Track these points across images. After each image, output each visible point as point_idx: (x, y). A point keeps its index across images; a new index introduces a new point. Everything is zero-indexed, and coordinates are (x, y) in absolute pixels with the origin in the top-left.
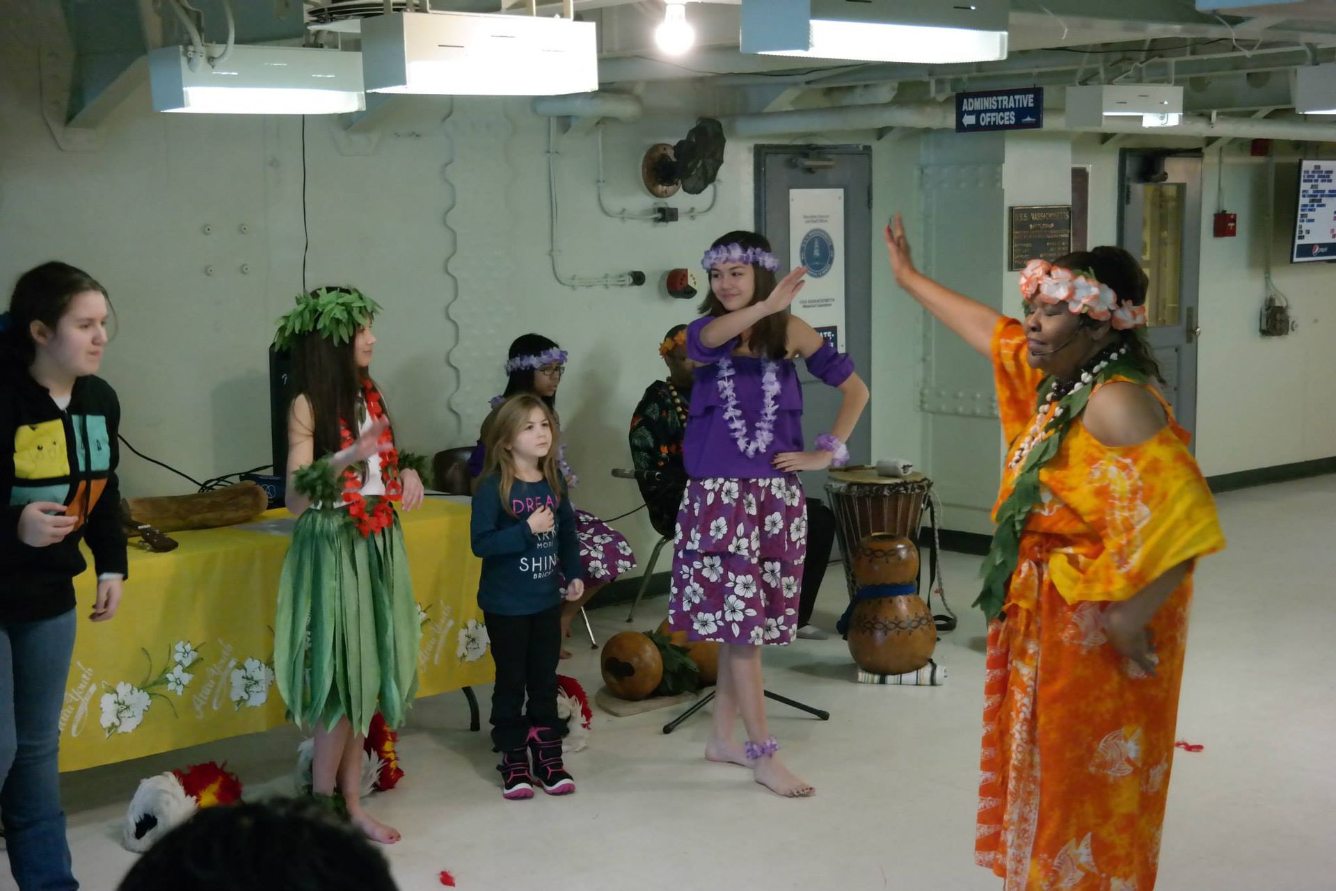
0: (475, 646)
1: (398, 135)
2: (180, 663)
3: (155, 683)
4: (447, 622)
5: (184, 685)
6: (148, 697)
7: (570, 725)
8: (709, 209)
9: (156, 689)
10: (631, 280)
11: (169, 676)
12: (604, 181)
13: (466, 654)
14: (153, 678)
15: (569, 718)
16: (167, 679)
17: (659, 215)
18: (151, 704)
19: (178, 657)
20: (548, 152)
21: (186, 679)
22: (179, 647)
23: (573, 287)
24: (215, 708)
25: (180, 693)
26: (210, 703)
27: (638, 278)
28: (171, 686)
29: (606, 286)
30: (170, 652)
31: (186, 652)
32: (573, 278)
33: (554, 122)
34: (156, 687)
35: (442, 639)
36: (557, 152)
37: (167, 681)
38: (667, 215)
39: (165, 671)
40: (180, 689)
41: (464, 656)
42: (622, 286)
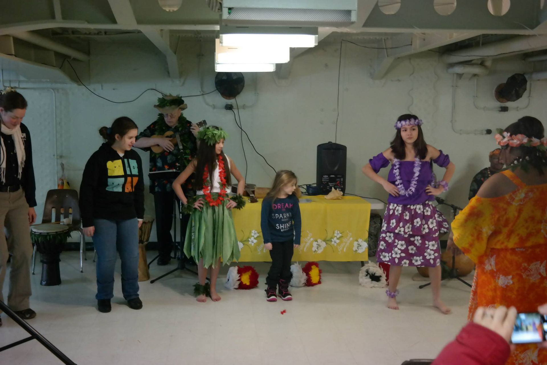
0: (361, 248)
1: (392, 81)
2: (253, 236)
3: (245, 241)
4: (350, 238)
5: (254, 243)
6: (242, 244)
7: (381, 278)
8: (526, 107)
9: (246, 243)
10: (486, 132)
11: (249, 239)
12: (477, 97)
13: (357, 250)
14: (244, 239)
15: (381, 276)
16: (249, 240)
17: (500, 109)
18: (244, 247)
19: (253, 234)
20: (453, 86)
21: (255, 241)
22: (253, 231)
23: (461, 134)
24: (264, 251)
25: (253, 245)
26: (263, 250)
27: (489, 132)
28: (250, 243)
29: (475, 134)
30: (250, 232)
31: (255, 233)
32: (461, 131)
33: (455, 76)
34: (245, 242)
35: (348, 244)
36: (456, 86)
37: (249, 241)
38: (504, 109)
39: (249, 238)
40: (253, 244)
41: (356, 251)
42: (483, 134)
